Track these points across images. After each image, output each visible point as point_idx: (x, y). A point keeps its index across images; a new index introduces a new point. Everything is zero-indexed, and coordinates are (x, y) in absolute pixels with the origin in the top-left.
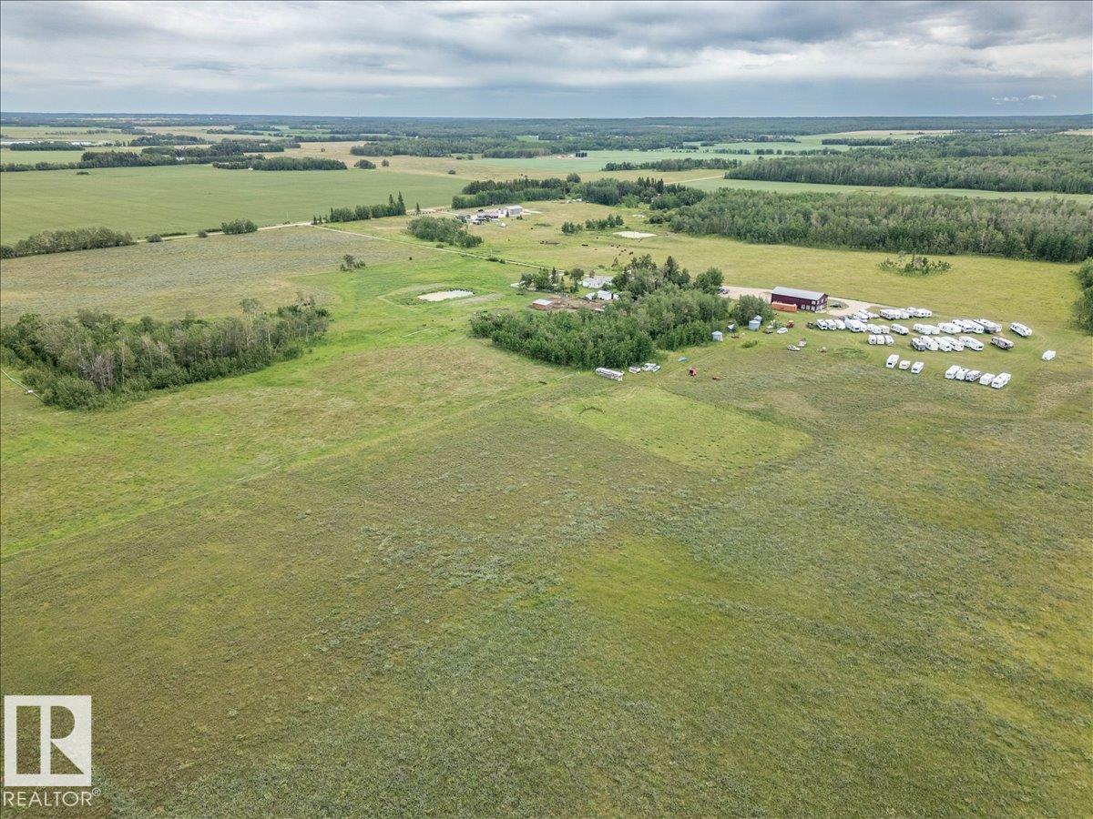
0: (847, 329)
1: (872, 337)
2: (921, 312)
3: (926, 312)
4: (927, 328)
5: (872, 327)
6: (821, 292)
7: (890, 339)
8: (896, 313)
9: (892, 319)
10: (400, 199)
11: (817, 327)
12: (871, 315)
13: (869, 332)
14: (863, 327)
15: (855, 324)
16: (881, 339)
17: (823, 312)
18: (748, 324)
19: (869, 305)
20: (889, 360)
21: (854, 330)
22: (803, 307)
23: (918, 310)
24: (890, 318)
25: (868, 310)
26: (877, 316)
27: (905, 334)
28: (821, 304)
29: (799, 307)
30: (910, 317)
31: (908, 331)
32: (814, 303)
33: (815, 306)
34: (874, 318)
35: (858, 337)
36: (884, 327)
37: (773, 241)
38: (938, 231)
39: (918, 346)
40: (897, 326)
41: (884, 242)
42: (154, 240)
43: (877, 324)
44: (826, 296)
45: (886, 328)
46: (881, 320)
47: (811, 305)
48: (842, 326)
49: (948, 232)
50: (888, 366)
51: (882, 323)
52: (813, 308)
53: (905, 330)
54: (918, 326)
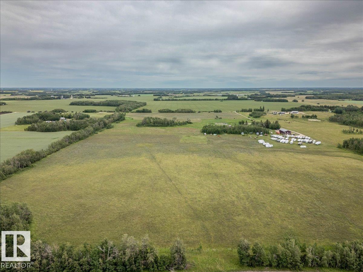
10: (264, 108)
42: (199, 112)
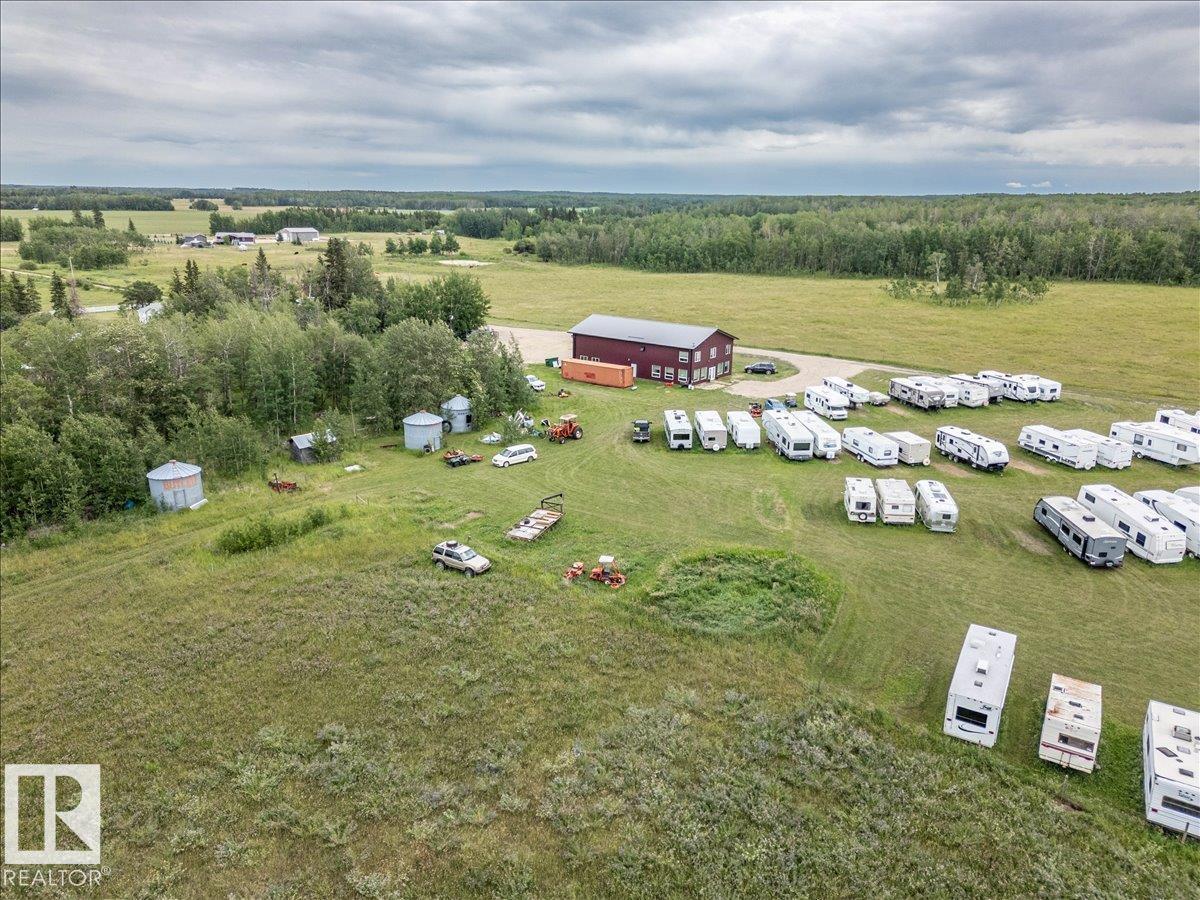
0: (768, 444)
1: (859, 489)
2: (1026, 383)
3: (1047, 386)
4: (1080, 444)
5: (863, 438)
6: (710, 324)
7: (941, 502)
8: (947, 387)
9: (933, 408)
11: (662, 437)
12: (861, 394)
13: (851, 457)
14: (829, 438)
15: (796, 427)
16: (897, 496)
17: (715, 385)
18: (398, 428)
19: (857, 368)
20: (963, 691)
21: (792, 453)
22: (655, 370)
23: (1015, 378)
24: (925, 403)
25: (853, 381)
26: (880, 397)
27: (996, 469)
28: (707, 362)
29: (644, 373)
30: (993, 400)
31: (1005, 457)
32: (683, 356)
33: (690, 367)
34: (871, 404)
35: (808, 483)
36: (909, 438)
37: (696, 268)
38: (1001, 235)
39: (1084, 542)
40: (960, 437)
41: (895, 261)
43: (880, 427)
44: (723, 338)
45: (915, 443)
46: (899, 411)
47: (678, 366)
48: (748, 431)
49: (1020, 237)
50: (953, 727)
51: (901, 425)
52: (683, 375)
53: (994, 451)
54: (1038, 433)
